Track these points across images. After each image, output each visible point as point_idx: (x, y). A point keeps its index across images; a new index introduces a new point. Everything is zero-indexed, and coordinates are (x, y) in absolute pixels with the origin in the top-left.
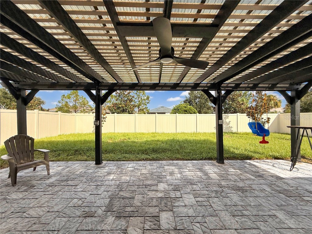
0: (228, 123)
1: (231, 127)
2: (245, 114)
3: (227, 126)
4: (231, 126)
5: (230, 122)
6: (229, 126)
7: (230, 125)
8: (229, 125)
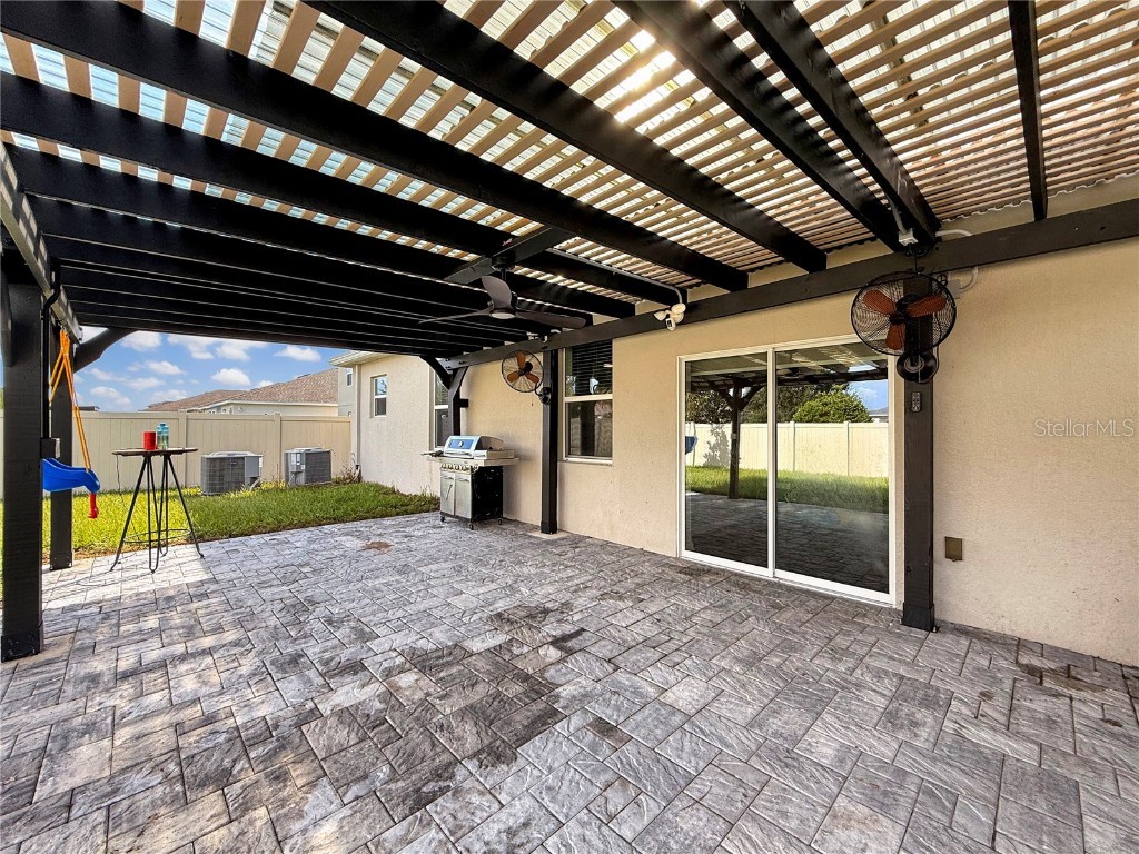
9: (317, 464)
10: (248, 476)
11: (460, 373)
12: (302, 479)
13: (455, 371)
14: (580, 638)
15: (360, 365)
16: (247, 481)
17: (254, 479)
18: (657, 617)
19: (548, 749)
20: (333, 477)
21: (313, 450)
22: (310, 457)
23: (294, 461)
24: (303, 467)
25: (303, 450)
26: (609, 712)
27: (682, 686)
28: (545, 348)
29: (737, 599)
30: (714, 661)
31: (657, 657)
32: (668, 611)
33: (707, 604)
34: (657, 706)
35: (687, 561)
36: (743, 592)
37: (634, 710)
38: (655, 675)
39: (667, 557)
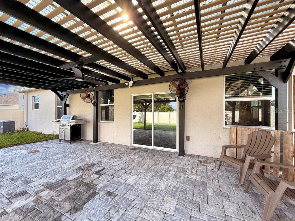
9: (8, 126)
11: (66, 96)
12: (1, 131)
14: (104, 170)
15: (28, 92)
18: (125, 162)
19: (93, 203)
24: (2, 127)
25: (2, 121)
26: (111, 189)
27: (131, 178)
28: (95, 90)
29: (145, 155)
30: (139, 171)
31: (125, 172)
32: (128, 160)
33: (138, 157)
34: (125, 185)
35: (133, 147)
36: (146, 153)
37: (118, 187)
38: (124, 177)
39: (128, 146)
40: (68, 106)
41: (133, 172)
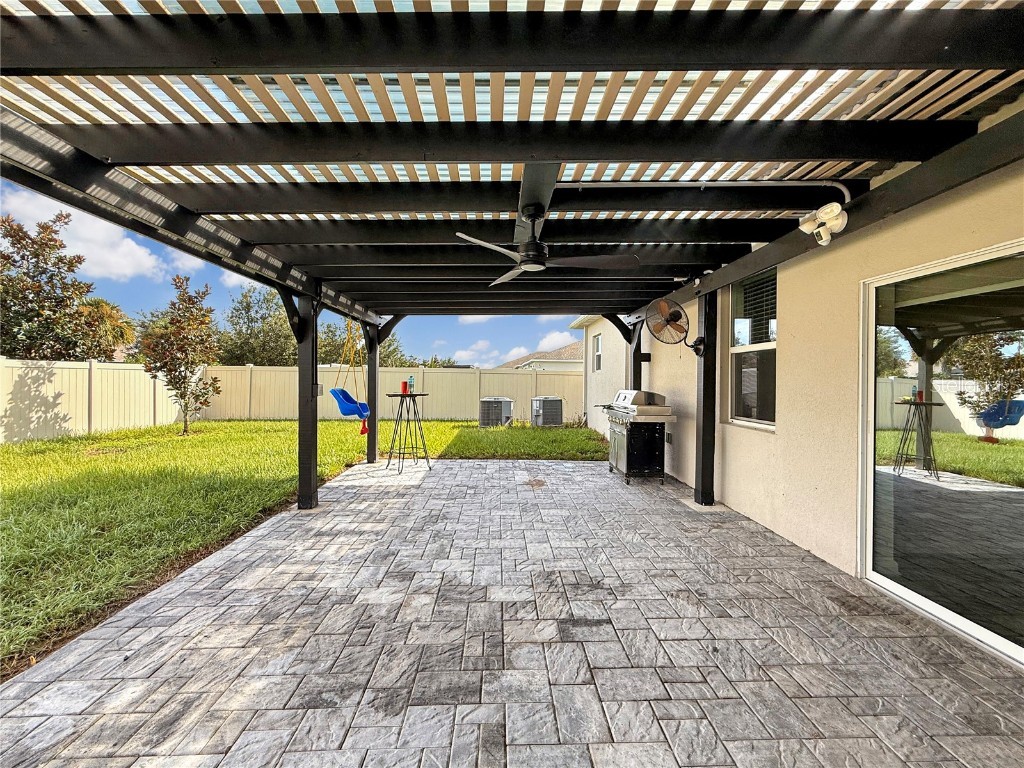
0: (51, 400)
1: (65, 416)
2: (140, 366)
3: (45, 412)
4: (61, 415)
5: (58, 396)
6: (56, 415)
7: (61, 410)
8: (56, 410)
9: (552, 410)
10: (504, 415)
11: (638, 326)
12: (540, 421)
13: (635, 325)
14: (594, 629)
15: (587, 327)
16: (504, 419)
17: (508, 418)
18: (719, 645)
19: (426, 724)
20: (564, 421)
21: (551, 398)
22: (546, 403)
23: (536, 405)
24: (541, 412)
25: (542, 398)
26: (520, 724)
27: (637, 750)
28: (699, 292)
29: (898, 678)
30: (730, 746)
31: (653, 695)
32: (747, 645)
33: (826, 660)
34: (577, 755)
35: (868, 588)
36: (929, 671)
37: (545, 741)
38: (624, 715)
39: (839, 572)
40: (647, 358)
41: (687, 724)
